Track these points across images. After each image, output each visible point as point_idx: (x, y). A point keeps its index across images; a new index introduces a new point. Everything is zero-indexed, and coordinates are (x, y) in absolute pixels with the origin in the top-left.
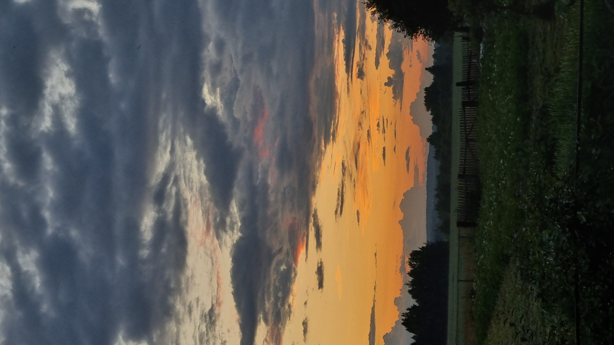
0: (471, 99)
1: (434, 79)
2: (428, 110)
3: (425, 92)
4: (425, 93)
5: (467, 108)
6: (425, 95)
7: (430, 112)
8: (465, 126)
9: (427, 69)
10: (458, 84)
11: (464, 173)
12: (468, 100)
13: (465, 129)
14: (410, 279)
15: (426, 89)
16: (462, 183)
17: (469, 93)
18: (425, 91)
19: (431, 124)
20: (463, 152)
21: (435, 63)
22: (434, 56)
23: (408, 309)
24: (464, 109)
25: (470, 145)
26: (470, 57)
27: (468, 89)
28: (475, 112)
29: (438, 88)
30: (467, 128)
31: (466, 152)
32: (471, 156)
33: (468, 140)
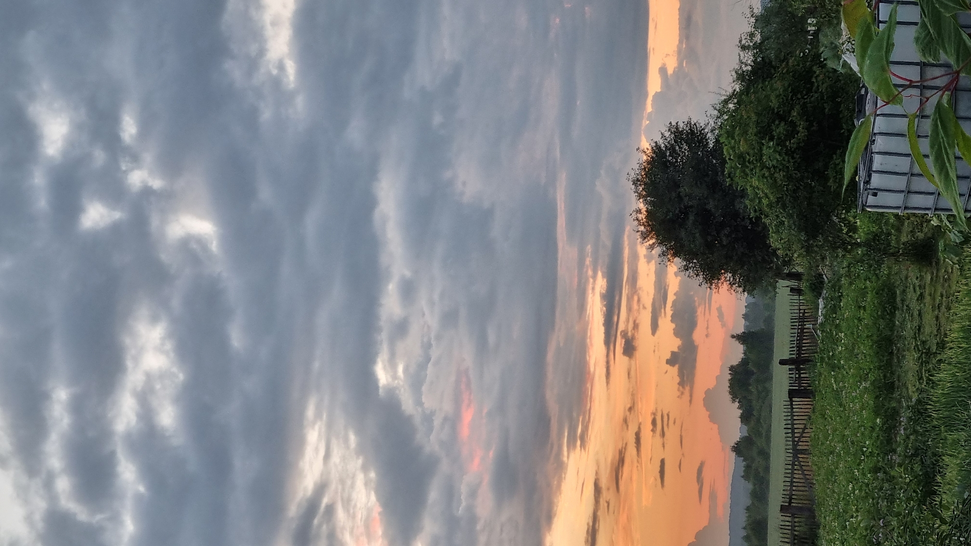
0: (802, 386)
1: (745, 353)
2: (734, 401)
4: (730, 374)
5: (796, 399)
6: (730, 378)
7: (737, 404)
8: (793, 429)
9: (733, 337)
10: (783, 362)
11: (790, 503)
12: (797, 388)
13: (793, 433)
15: (732, 368)
16: (787, 519)
18: (730, 370)
19: (738, 423)
20: (789, 469)
21: (746, 327)
22: (745, 317)
24: (791, 401)
25: (801, 459)
26: (802, 319)
27: (798, 369)
28: (808, 406)
29: (751, 367)
30: (796, 431)
31: (793, 469)
32: (801, 476)
33: (796, 452)
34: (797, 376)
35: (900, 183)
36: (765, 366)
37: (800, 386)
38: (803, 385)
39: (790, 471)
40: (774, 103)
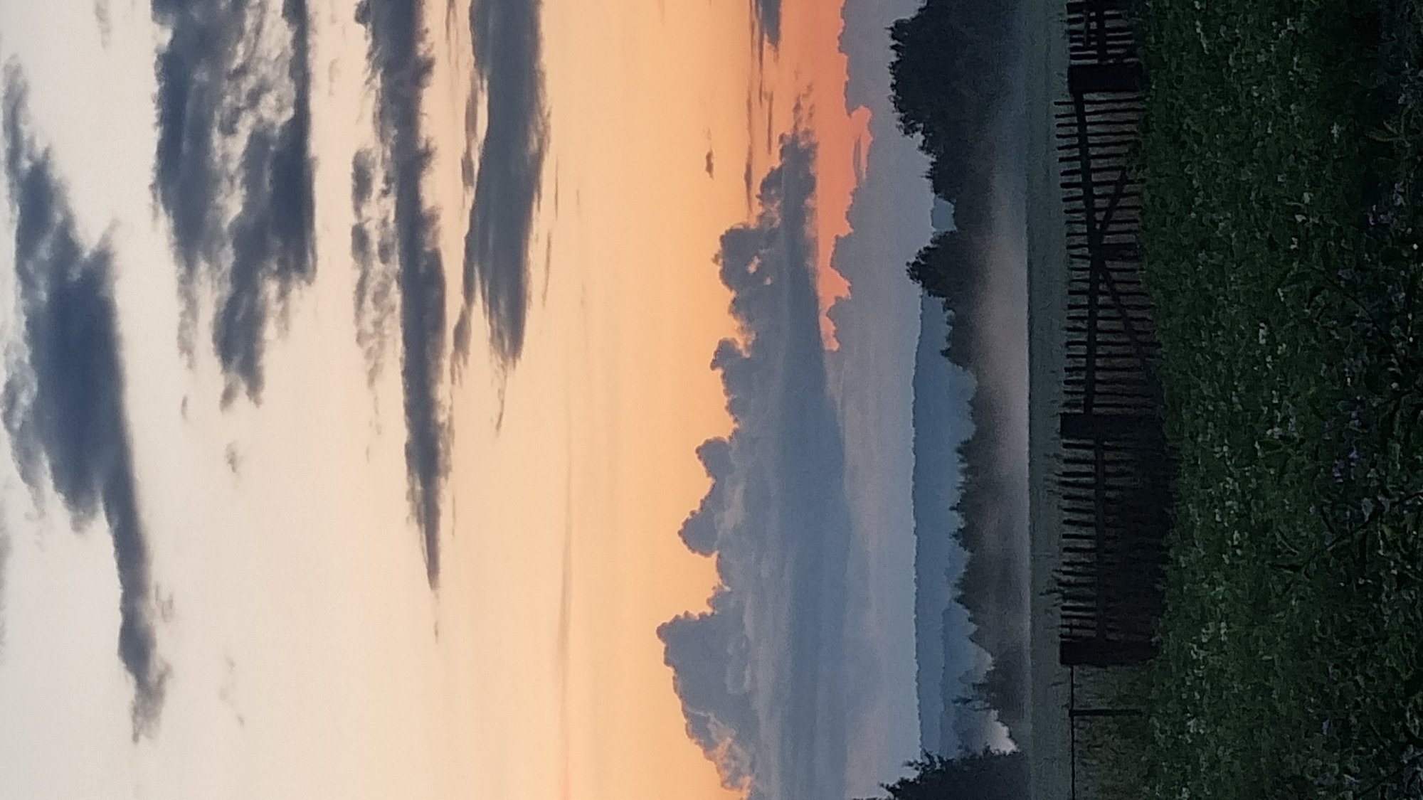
0: (1112, 56)
2: (909, 130)
3: (894, 42)
4: (893, 47)
5: (1094, 96)
6: (894, 59)
7: (919, 137)
8: (1087, 186)
11: (1088, 405)
12: (1096, 61)
13: (1089, 197)
16: (1082, 453)
17: (1101, 25)
18: (893, 37)
20: (1083, 307)
24: (1079, 103)
25: (1115, 275)
28: (1131, 116)
30: (1096, 191)
31: (1093, 306)
32: (1117, 325)
33: (1101, 254)
34: (1094, 25)
37: (1102, 56)
38: (1110, 52)
39: (1085, 313)
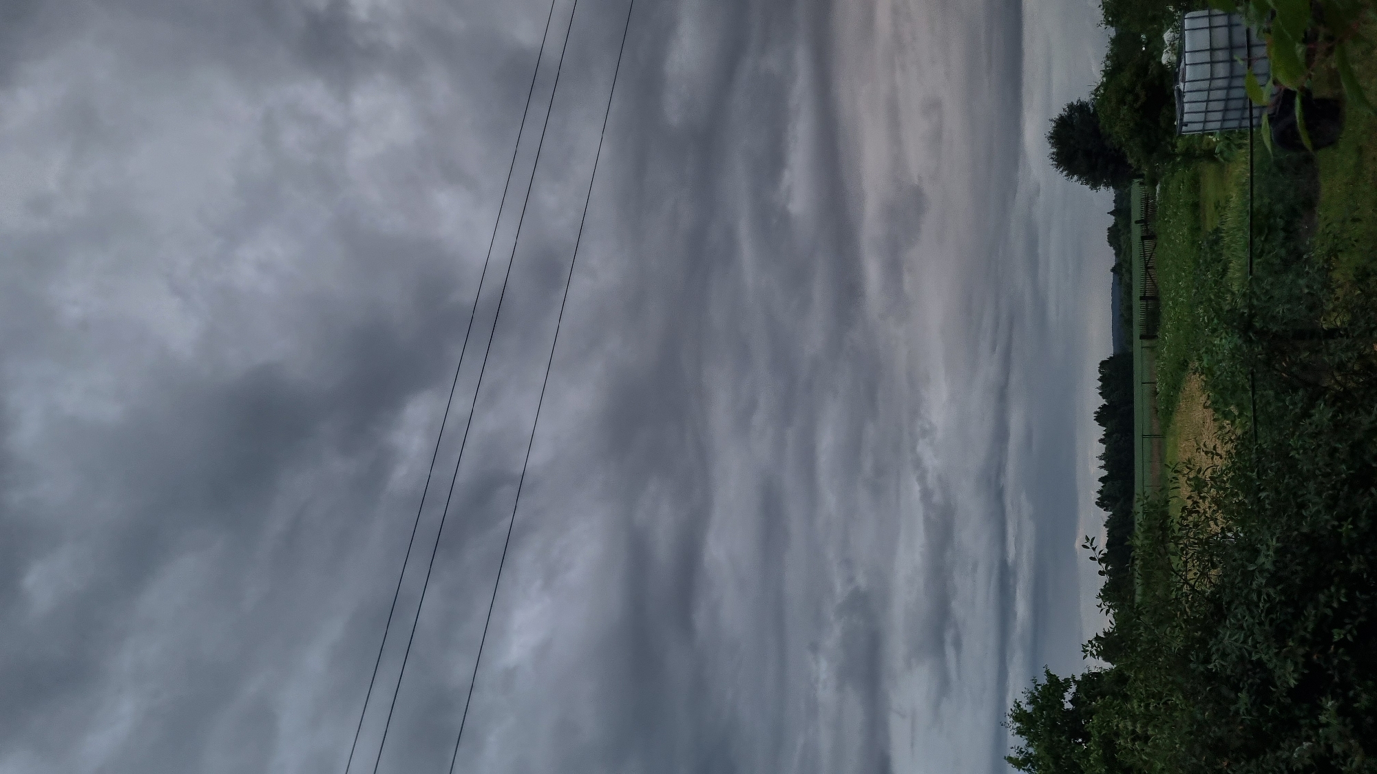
1: (1115, 220)
4: (1108, 232)
6: (1108, 234)
9: (1108, 213)
10: (1137, 222)
11: (1145, 295)
12: (1146, 235)
13: (1144, 257)
14: (1100, 384)
15: (1109, 229)
19: (1114, 257)
21: (1115, 207)
22: (1115, 201)
23: (1100, 408)
24: (1143, 242)
26: (1147, 199)
27: (1147, 225)
28: (1152, 244)
29: (1119, 227)
33: (1147, 268)
34: (1145, 228)
35: (1201, 117)
36: (1128, 226)
38: (1149, 233)
40: (1126, 84)
